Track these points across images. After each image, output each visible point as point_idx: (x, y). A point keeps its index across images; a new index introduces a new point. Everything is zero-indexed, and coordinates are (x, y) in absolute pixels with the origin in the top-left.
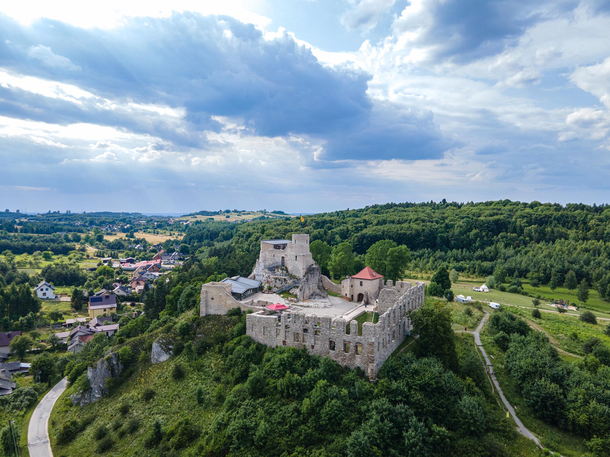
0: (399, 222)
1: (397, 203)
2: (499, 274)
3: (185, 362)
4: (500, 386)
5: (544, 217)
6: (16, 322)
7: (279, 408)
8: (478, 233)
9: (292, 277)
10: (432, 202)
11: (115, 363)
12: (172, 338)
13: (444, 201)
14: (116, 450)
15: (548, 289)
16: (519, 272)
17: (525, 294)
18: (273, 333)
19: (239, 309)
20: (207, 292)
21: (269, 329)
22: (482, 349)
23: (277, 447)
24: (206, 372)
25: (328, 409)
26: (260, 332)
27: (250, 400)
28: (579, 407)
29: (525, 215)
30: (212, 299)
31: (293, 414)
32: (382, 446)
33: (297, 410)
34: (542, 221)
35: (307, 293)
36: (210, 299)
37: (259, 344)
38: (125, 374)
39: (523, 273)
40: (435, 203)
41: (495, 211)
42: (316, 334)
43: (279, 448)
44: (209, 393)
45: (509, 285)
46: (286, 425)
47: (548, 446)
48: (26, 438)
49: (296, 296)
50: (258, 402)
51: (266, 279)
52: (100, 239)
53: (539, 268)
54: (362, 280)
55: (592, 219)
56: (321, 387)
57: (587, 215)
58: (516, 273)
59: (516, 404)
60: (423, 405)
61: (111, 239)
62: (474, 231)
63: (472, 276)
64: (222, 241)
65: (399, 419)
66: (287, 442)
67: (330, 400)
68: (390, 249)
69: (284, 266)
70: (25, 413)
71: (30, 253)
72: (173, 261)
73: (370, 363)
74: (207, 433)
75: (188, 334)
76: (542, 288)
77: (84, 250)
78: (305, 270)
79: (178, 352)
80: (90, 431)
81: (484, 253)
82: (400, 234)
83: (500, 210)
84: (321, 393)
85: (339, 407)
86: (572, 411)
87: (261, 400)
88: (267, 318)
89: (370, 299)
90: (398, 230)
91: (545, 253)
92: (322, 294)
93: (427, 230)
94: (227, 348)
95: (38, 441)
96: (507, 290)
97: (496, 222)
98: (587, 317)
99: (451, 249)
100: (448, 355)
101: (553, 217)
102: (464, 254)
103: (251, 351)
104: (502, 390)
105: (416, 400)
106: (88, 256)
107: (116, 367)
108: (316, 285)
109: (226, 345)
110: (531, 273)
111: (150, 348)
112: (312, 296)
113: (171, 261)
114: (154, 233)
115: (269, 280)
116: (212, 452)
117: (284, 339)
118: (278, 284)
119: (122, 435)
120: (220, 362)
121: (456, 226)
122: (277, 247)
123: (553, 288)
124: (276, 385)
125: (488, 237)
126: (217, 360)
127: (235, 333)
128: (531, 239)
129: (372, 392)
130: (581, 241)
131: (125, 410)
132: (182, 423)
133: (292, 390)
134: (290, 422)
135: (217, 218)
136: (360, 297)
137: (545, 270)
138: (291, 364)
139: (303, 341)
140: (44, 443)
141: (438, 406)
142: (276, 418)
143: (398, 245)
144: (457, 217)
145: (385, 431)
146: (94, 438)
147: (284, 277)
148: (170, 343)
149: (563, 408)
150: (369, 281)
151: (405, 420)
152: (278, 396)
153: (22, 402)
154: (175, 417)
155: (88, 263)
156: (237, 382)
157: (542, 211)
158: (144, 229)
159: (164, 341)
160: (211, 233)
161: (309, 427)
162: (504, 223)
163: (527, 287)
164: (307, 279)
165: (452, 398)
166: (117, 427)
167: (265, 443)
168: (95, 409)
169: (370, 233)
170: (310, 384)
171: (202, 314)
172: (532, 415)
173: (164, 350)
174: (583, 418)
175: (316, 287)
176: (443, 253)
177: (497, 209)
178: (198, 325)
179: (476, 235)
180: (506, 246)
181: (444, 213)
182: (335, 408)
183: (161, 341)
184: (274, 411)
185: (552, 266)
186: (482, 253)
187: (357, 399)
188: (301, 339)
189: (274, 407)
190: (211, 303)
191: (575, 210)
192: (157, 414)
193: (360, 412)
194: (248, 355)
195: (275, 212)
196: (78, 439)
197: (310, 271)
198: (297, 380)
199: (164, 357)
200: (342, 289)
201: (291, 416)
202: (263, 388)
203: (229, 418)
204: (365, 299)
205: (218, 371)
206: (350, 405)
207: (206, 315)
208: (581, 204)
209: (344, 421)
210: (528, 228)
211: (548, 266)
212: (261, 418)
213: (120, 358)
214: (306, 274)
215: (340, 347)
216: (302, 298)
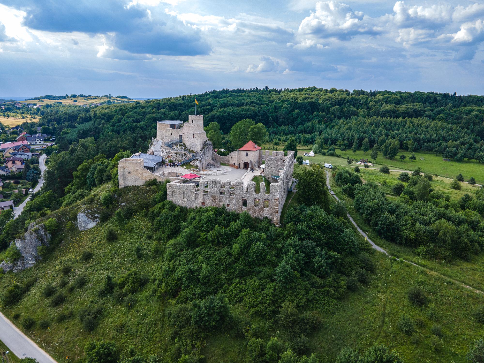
0: (238, 105)
1: (231, 89)
2: (319, 143)
3: (114, 227)
4: (354, 220)
5: (341, 100)
7: (213, 253)
8: (299, 112)
9: (190, 151)
10: (257, 88)
11: (43, 233)
12: (96, 208)
13: (266, 87)
14: (70, 302)
15: (351, 152)
16: (331, 141)
17: (338, 156)
18: (193, 197)
19: (155, 180)
20: (124, 167)
21: (188, 194)
22: (335, 196)
23: (219, 281)
24: (137, 233)
25: (254, 250)
26: (181, 197)
27: (187, 250)
28: (409, 228)
29: (328, 98)
30: (129, 173)
31: (226, 257)
32: (299, 270)
33: (229, 253)
34: (340, 103)
35: (205, 164)
36: (127, 173)
37: (181, 207)
38: (56, 241)
39: (334, 142)
40: (260, 90)
41: (307, 96)
42: (230, 195)
43: (220, 282)
44: (145, 249)
45: (327, 150)
46: (223, 265)
47: (393, 255)
49: (196, 167)
50: (195, 251)
51: (166, 154)
53: (344, 138)
54: (247, 152)
55: (371, 101)
56: (246, 234)
57: (367, 98)
58: (329, 142)
59: (367, 231)
60: (320, 239)
62: (297, 111)
63: (299, 145)
64: (82, 123)
65: (308, 251)
66: (226, 277)
67: (254, 243)
68: (251, 126)
69: (182, 142)
72: (39, 141)
73: (276, 213)
74: (155, 280)
75: (112, 203)
76: (347, 152)
78: (201, 146)
79: (105, 218)
80: (35, 291)
83: (309, 94)
84: (246, 239)
85: (263, 247)
86: (405, 231)
87: (197, 249)
88: (185, 186)
89: (254, 166)
90: (240, 112)
91: (347, 126)
92: (216, 164)
93: (262, 111)
94: (153, 212)
96: (327, 154)
97: (311, 104)
98: (385, 170)
99: (281, 126)
100: (324, 202)
101: (346, 100)
102: (290, 129)
103: (177, 213)
104: (356, 223)
105: (315, 236)
107: (44, 236)
108: (211, 157)
109: (151, 210)
110: (339, 141)
111: (75, 218)
112: (208, 166)
113: (36, 141)
114: (5, 116)
115: (169, 155)
116: (165, 292)
117: (203, 201)
118: (179, 158)
119: (71, 290)
120: (148, 223)
121: (282, 107)
122: (172, 126)
123: (354, 151)
124: (207, 237)
125: (306, 116)
126: (145, 222)
127: (157, 200)
128: (335, 117)
129: (282, 234)
130: (367, 117)
131: (67, 271)
132: (131, 274)
133: (221, 239)
134: (225, 263)
135: (64, 101)
136: (246, 165)
137: (348, 139)
138: (216, 220)
139: (220, 202)
141: (329, 239)
142: (214, 260)
143: (256, 124)
144: (281, 100)
145: (300, 259)
146: (42, 296)
147: (184, 152)
148: (95, 212)
149: (398, 230)
150: (253, 152)
151: (312, 251)
152: (210, 245)
154: (119, 271)
156: (169, 237)
157: (338, 95)
159: (89, 211)
160: (69, 116)
161: (241, 264)
162: (315, 104)
163: (338, 152)
164: (204, 153)
165: (337, 232)
166: (63, 285)
167: (209, 280)
168: (34, 273)
169: (218, 114)
170: (236, 232)
171: (121, 186)
172: (379, 237)
173: (91, 219)
174: (412, 235)
175: (211, 159)
176: (275, 129)
177: (307, 94)
178: (120, 195)
179: (298, 115)
180: (319, 122)
181: (269, 98)
182: (260, 248)
183: (86, 211)
184: (210, 256)
185: (352, 136)
186: (303, 128)
187: (273, 240)
188: (218, 200)
189: (210, 253)
190: (128, 176)
191: (359, 95)
192: (100, 270)
193: (277, 249)
194: (175, 216)
195: (119, 97)
196: (25, 299)
197: (205, 146)
198: (225, 231)
199: (92, 225)
200: (230, 159)
201: (225, 258)
202: (196, 240)
203: (174, 266)
204: (250, 166)
205: (148, 231)
206: (269, 245)
207: (125, 187)
208: (362, 90)
209: (268, 256)
210: (333, 108)
211: (350, 135)
212: (202, 262)
213: (48, 229)
214: (202, 148)
215: (250, 203)
216: (201, 169)
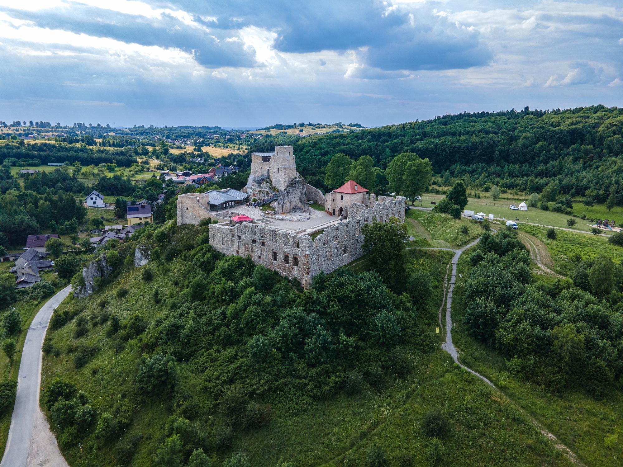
0: (459, 134)
2: (548, 192)
3: (156, 267)
4: (452, 303)
6: (62, 226)
7: (210, 311)
8: (545, 145)
9: (275, 190)
10: (512, 110)
11: (104, 265)
12: (151, 244)
13: (527, 108)
14: (87, 336)
15: (603, 208)
16: (577, 189)
17: (569, 213)
18: (230, 243)
19: (209, 219)
20: (182, 202)
21: (226, 239)
22: (454, 267)
23: (199, 344)
24: (169, 276)
25: (248, 314)
26: (220, 242)
28: (510, 327)
29: (615, 123)
30: (187, 209)
31: (219, 317)
32: (282, 350)
33: (223, 314)
35: (287, 206)
36: (185, 209)
39: (581, 191)
40: (515, 112)
41: (579, 119)
42: (262, 245)
45: (555, 203)
46: (211, 326)
47: (463, 361)
48: (30, 323)
49: (274, 209)
50: (194, 304)
51: (253, 191)
52: (166, 152)
54: (343, 195)
56: (247, 294)
58: (573, 190)
59: (457, 321)
61: (176, 152)
62: (541, 143)
63: (521, 193)
66: (209, 340)
67: (251, 306)
69: (269, 179)
70: (40, 303)
71: (97, 165)
72: (227, 174)
73: (306, 274)
75: (163, 241)
76: (596, 207)
77: (146, 163)
78: (287, 184)
80: (75, 320)
81: (547, 169)
82: (454, 147)
84: (246, 299)
85: (258, 313)
86: (502, 330)
87: (196, 303)
88: (223, 229)
90: (452, 143)
92: (304, 208)
93: (485, 143)
94: (190, 255)
95: (39, 326)
96: (551, 208)
97: (572, 132)
98: (617, 239)
99: (509, 163)
102: (522, 169)
103: (205, 259)
104: (452, 308)
105: (331, 311)
106: (148, 169)
107: (105, 268)
108: (299, 198)
109: (189, 252)
110: (590, 191)
111: (134, 253)
112: (294, 209)
113: (225, 174)
114: (224, 147)
115: (255, 192)
116: (147, 344)
117: (237, 249)
118: (262, 197)
119: (95, 325)
121: (522, 137)
122: (264, 159)
124: (214, 290)
126: (180, 266)
127: (199, 242)
128: (610, 151)
131: (104, 305)
132: (133, 318)
133: (226, 296)
134: (215, 324)
135: (290, 132)
136: (341, 211)
138: (232, 272)
139: (252, 252)
140: (43, 327)
141: (354, 318)
142: (204, 319)
143: (419, 158)
145: (289, 336)
147: (267, 190)
148: (148, 249)
149: (495, 326)
152: (213, 300)
153: (38, 293)
155: (146, 175)
158: (215, 143)
159: (144, 247)
161: (229, 329)
162: (581, 133)
163: (578, 206)
164: (288, 193)
166: (94, 318)
167: (189, 341)
168: (85, 303)
170: (241, 290)
171: (179, 224)
173: (144, 255)
174: (509, 338)
176: (498, 169)
178: (174, 233)
179: (542, 148)
180: (575, 161)
181: (516, 124)
182: (253, 313)
183: (142, 247)
184: (205, 314)
186: (544, 168)
187: (280, 307)
188: (250, 249)
189: (206, 310)
190: (187, 213)
192: (124, 310)
194: (203, 263)
195: (351, 125)
196: (65, 326)
197: (292, 184)
199: (144, 262)
201: (217, 319)
202: (203, 292)
203: (167, 317)
207: (183, 225)
210: (610, 138)
213: (109, 260)
214: (287, 187)
215: (281, 257)
216: (280, 211)
